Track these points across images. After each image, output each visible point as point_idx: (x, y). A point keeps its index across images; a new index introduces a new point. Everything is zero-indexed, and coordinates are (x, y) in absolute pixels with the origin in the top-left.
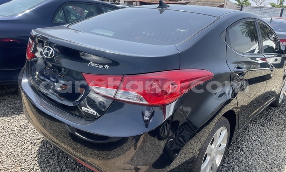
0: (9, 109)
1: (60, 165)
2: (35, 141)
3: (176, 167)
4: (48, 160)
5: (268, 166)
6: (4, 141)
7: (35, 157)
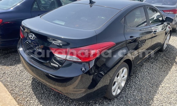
0: (13, 61)
1: (43, 90)
2: (29, 78)
3: (101, 88)
4: (37, 88)
5: (151, 86)
6: (13, 79)
7: (30, 87)
